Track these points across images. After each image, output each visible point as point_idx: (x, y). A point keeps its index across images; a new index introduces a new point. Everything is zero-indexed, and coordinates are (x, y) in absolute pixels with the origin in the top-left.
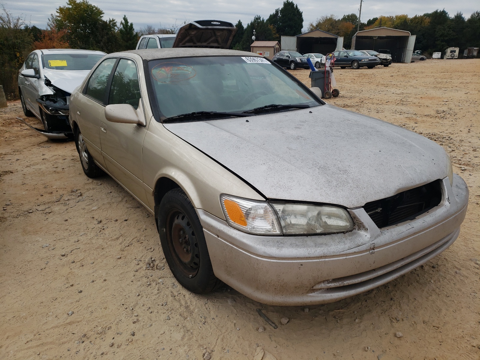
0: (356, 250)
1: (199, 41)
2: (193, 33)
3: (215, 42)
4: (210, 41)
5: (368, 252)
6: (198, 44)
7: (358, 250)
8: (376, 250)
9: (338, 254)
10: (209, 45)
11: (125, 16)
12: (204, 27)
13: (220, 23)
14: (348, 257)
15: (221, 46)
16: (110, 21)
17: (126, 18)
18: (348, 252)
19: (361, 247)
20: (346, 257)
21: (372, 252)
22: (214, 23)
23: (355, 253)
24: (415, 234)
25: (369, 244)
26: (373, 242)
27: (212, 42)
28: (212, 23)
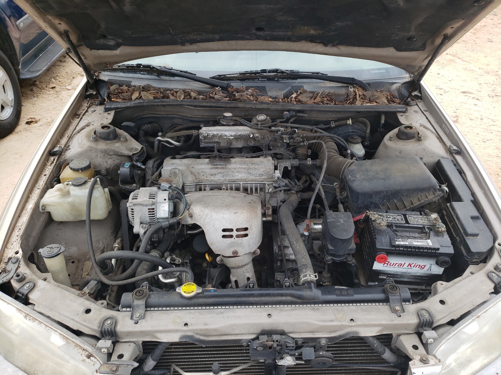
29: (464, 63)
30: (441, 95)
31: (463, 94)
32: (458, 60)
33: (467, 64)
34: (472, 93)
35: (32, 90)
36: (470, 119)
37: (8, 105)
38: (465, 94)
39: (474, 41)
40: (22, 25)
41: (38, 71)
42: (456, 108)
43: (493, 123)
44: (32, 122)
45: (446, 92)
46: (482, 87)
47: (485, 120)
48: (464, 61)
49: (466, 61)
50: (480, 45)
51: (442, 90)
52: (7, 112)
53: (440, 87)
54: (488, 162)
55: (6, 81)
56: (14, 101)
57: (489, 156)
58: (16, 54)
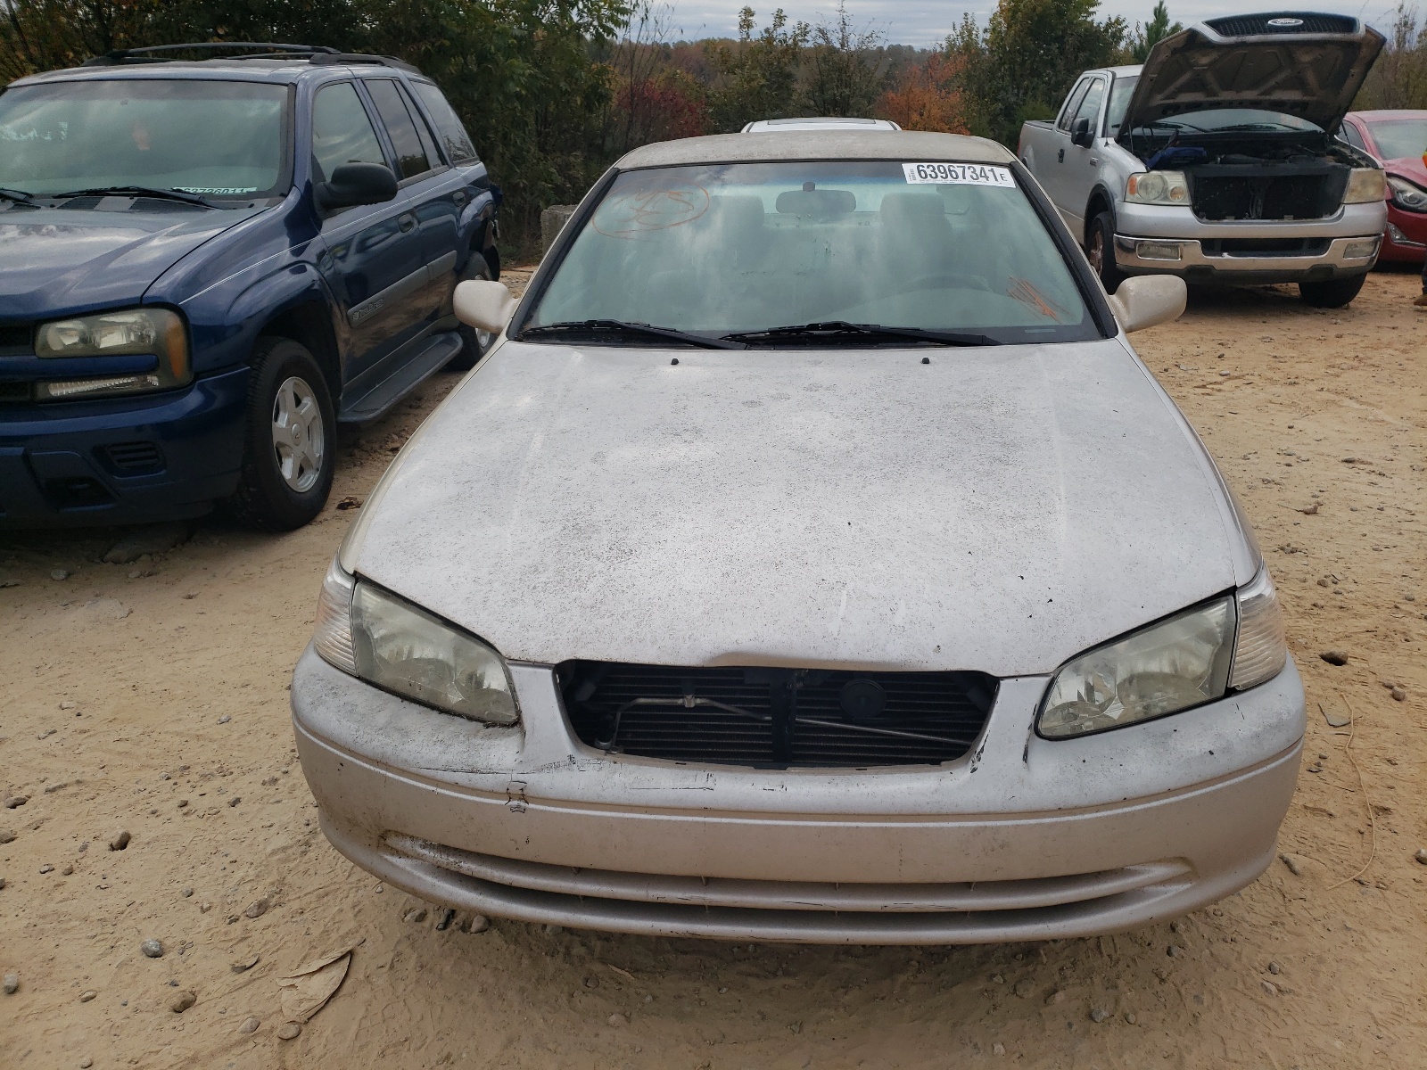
0: (461, 778)
1: (1227, 88)
2: (1205, 60)
3: (1293, 88)
4: (1272, 83)
5: (504, 802)
6: (1226, 96)
7: (467, 781)
8: (531, 806)
9: (414, 770)
10: (1268, 97)
11: (1161, 4)
12: (1233, 39)
13: (1302, 22)
14: (439, 790)
15: (1315, 98)
16: (1109, 25)
17: (1163, 7)
18: (440, 775)
19: (479, 775)
20: (434, 789)
21: (518, 806)
22: (1280, 22)
23: (456, 786)
24: (706, 811)
25: (507, 778)
26: (521, 777)
27: (1281, 86)
28: (1269, 22)
29: (1363, 407)
30: (1289, 465)
31: (1346, 464)
32: (1347, 402)
33: (1370, 408)
34: (1371, 464)
35: (351, 455)
36: (1352, 510)
37: (311, 466)
38: (1351, 465)
39: (1401, 365)
40: (356, 317)
41: (373, 411)
42: (1319, 489)
43: (1409, 517)
44: (351, 504)
45: (1300, 460)
46: (1397, 452)
47: (1388, 511)
48: (1362, 403)
49: (1370, 404)
50: (1414, 373)
51: (1294, 458)
52: (307, 480)
53: (1289, 452)
54: (1377, 586)
55: (314, 418)
56: (323, 461)
57: (1384, 574)
58: (338, 370)
